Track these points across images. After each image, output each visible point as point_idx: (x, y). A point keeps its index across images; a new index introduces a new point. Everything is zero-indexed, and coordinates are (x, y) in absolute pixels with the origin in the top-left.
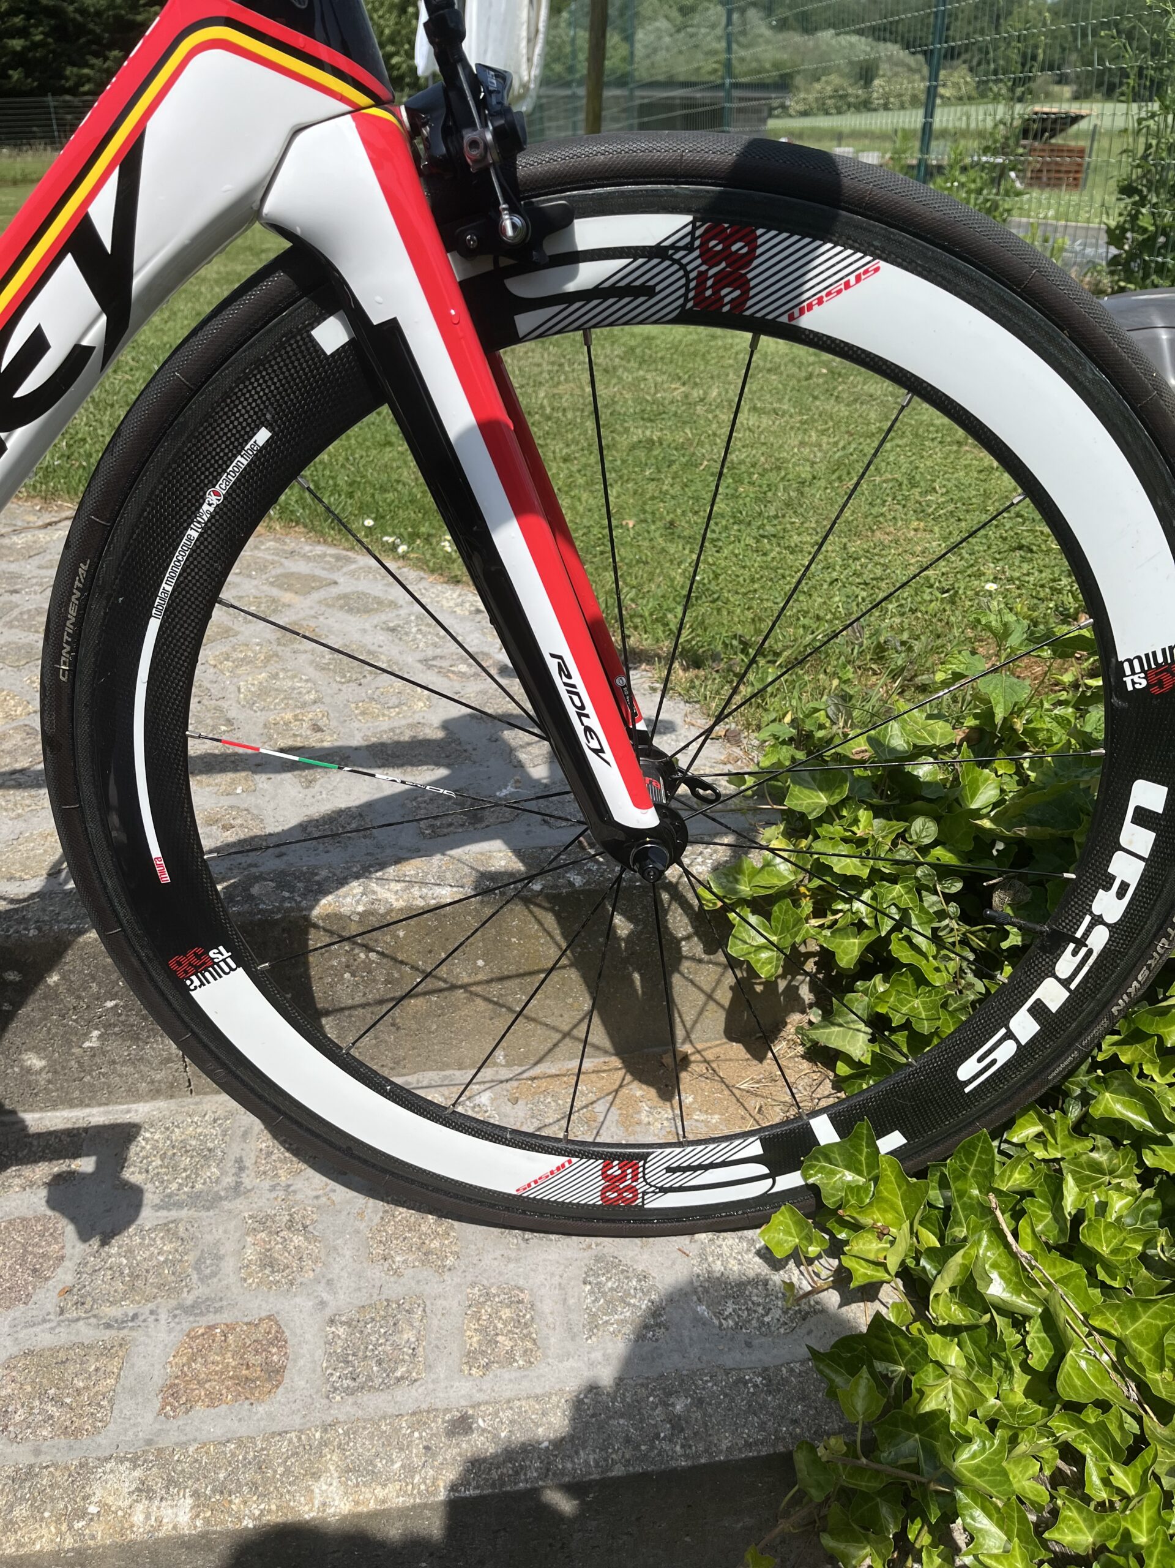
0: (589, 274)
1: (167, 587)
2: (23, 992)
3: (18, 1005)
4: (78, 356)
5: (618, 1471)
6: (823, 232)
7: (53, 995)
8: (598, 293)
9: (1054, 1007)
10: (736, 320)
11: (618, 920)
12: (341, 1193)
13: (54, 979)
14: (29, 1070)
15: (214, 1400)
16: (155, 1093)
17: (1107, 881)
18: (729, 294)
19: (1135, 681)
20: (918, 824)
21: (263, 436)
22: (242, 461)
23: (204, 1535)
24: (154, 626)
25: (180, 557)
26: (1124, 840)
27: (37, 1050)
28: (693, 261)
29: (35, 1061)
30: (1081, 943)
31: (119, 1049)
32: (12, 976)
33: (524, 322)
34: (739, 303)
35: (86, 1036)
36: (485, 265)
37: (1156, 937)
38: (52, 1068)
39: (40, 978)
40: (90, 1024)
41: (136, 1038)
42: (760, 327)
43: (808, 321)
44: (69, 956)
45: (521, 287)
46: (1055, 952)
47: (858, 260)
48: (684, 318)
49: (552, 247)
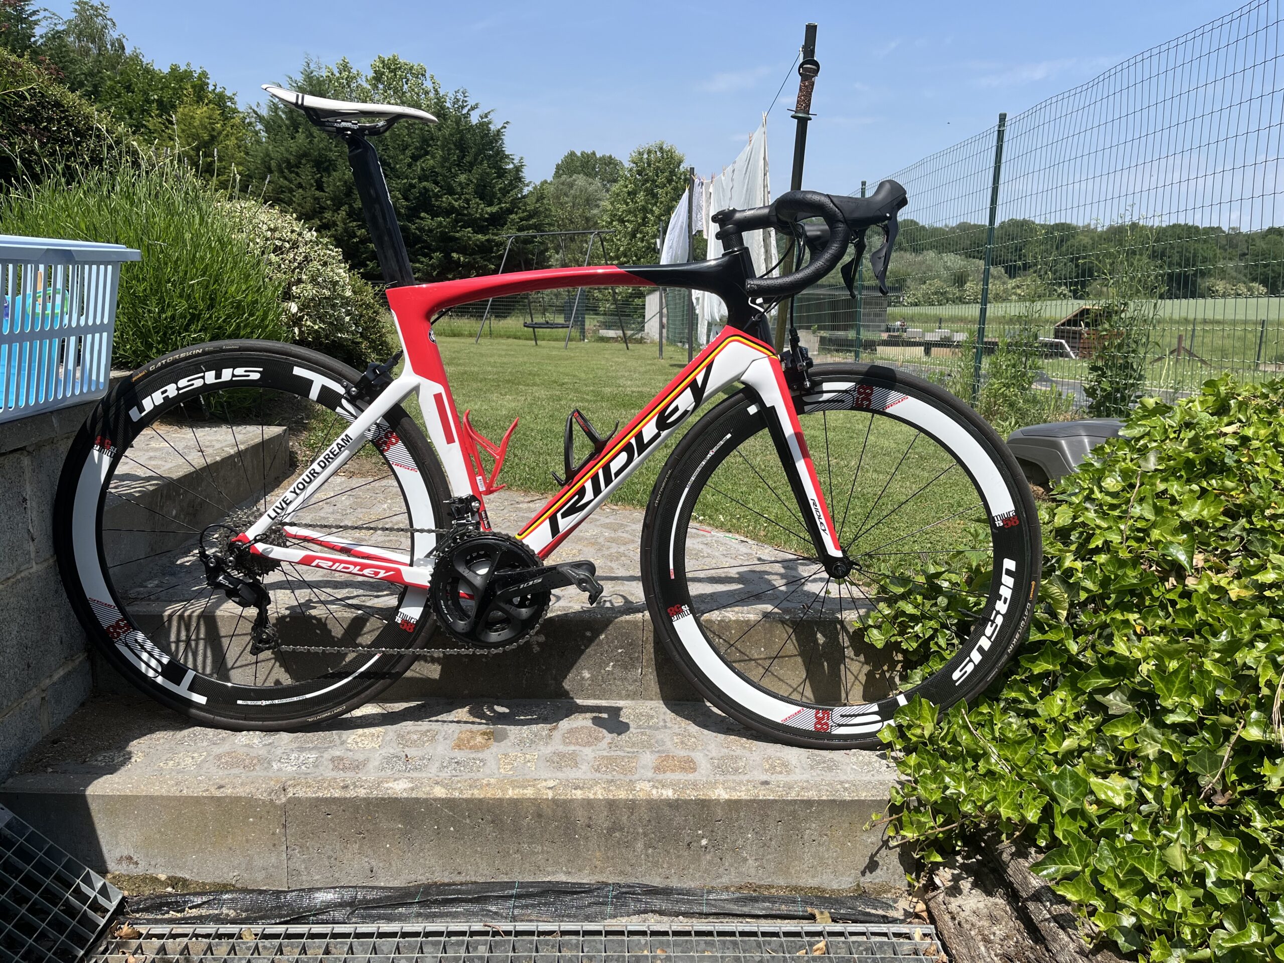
0: (826, 397)
1: (693, 478)
2: (591, 640)
3: (587, 647)
4: (686, 412)
5: (824, 798)
6: (892, 388)
7: (601, 644)
8: (828, 401)
9: (986, 648)
10: (867, 409)
11: (819, 635)
12: (706, 732)
13: (602, 637)
14: (583, 678)
15: (673, 771)
16: (628, 697)
17: (1000, 598)
18: (865, 403)
19: (999, 523)
20: (940, 599)
21: (729, 436)
22: (722, 443)
23: (677, 800)
24: (686, 490)
25: (699, 469)
26: (1003, 581)
27: (589, 669)
28: (855, 394)
29: (586, 674)
30: (993, 622)
31: (618, 673)
32: (588, 634)
33: (807, 408)
34: (868, 405)
35: (608, 665)
36: (798, 393)
37: (1020, 621)
38: (592, 679)
39: (598, 636)
40: (611, 660)
41: (626, 668)
42: (874, 412)
43: (888, 411)
44: (610, 627)
45: (806, 399)
46: (984, 626)
47: (902, 395)
48: (852, 409)
49: (817, 389)
